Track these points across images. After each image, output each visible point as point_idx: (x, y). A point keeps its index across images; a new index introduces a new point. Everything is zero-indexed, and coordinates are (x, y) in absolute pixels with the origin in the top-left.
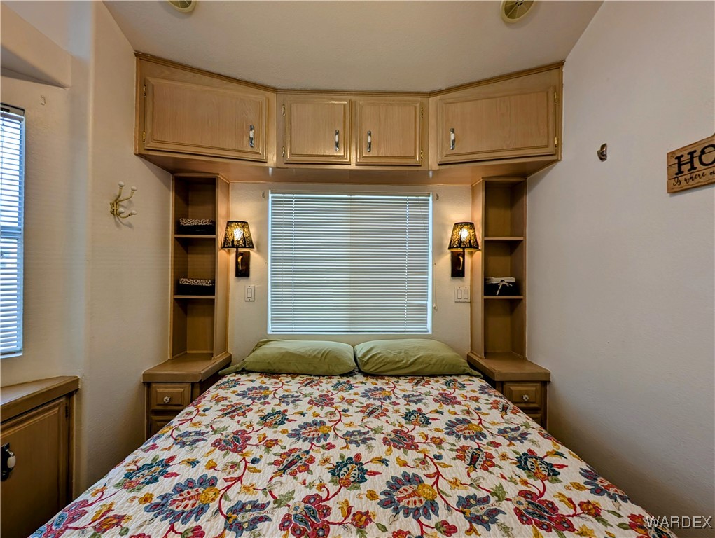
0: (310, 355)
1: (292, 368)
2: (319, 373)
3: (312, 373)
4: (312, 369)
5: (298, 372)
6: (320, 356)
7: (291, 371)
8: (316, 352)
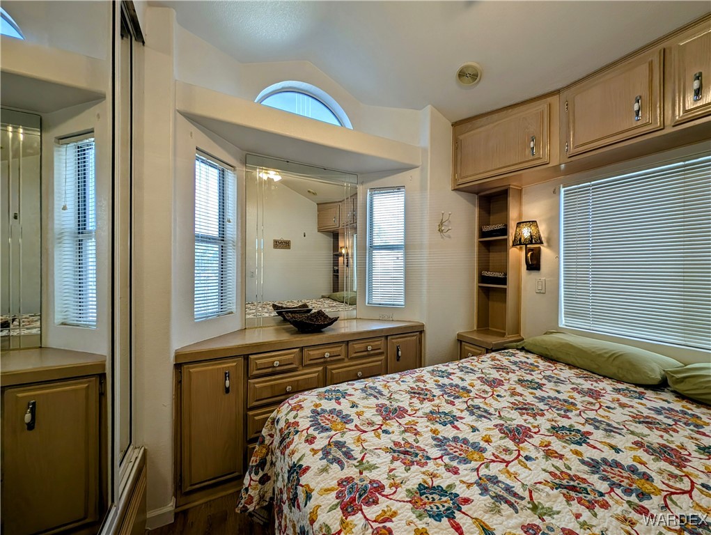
0: (593, 352)
1: (571, 360)
2: (604, 374)
3: (595, 371)
4: (596, 367)
5: (578, 365)
6: (607, 355)
7: (570, 362)
8: (604, 351)
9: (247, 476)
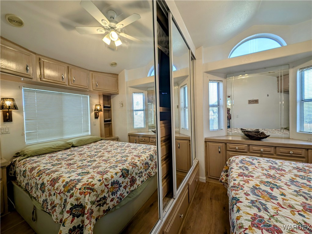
9: (222, 173)
